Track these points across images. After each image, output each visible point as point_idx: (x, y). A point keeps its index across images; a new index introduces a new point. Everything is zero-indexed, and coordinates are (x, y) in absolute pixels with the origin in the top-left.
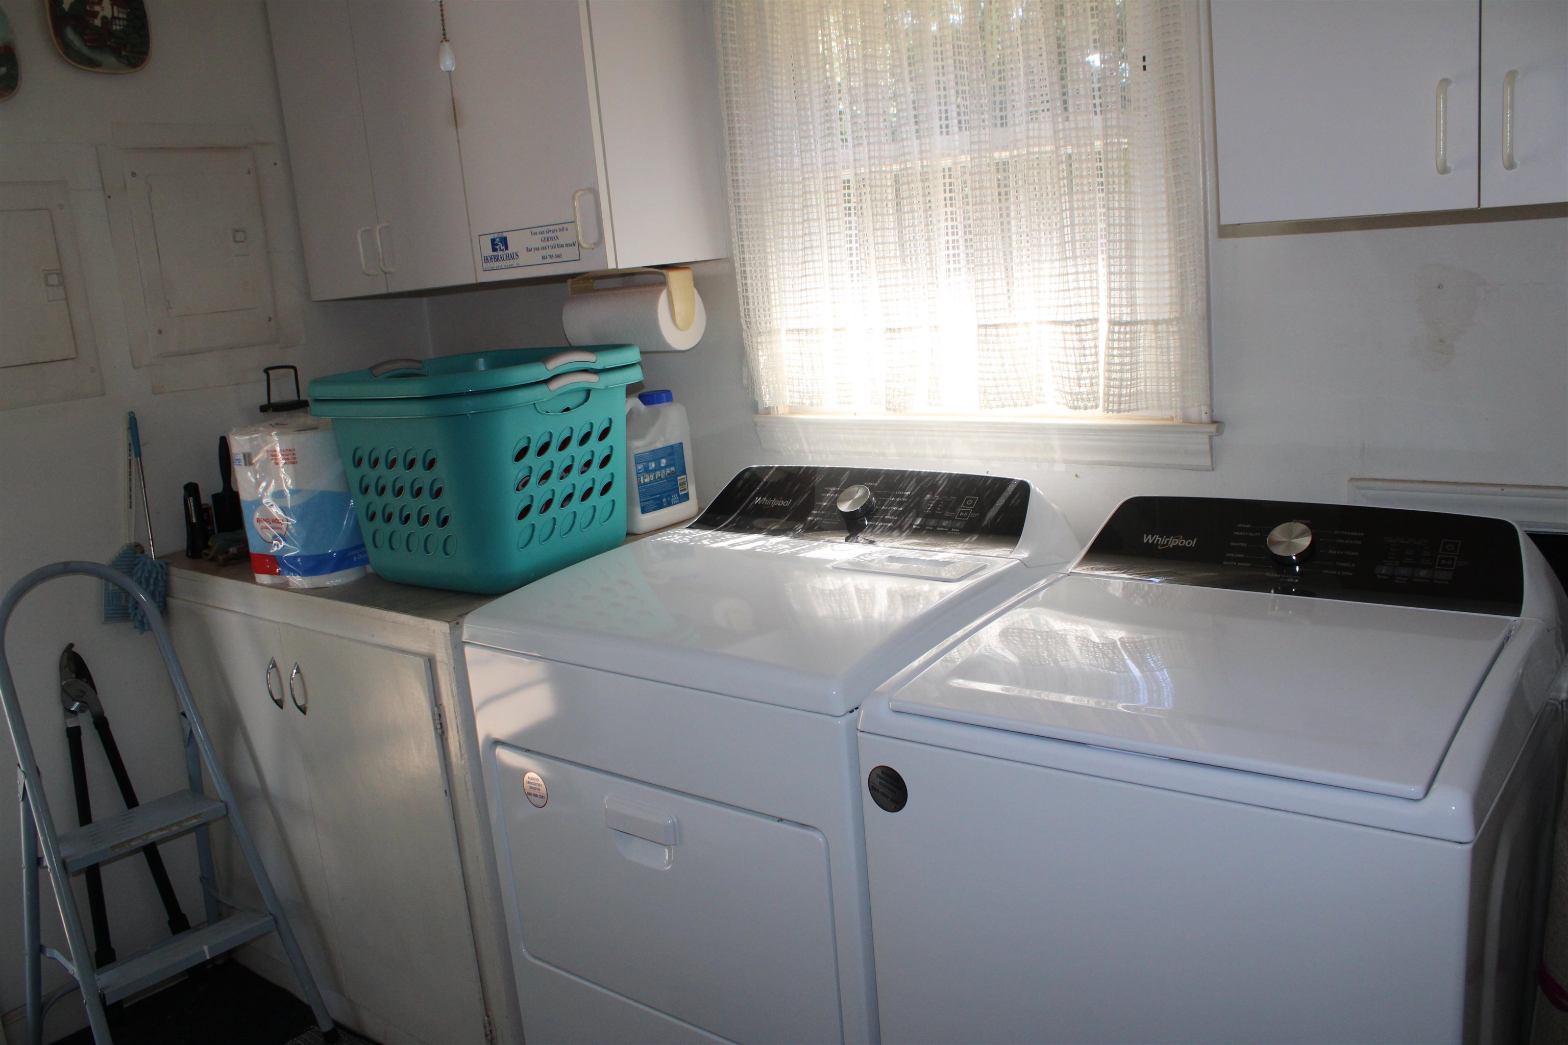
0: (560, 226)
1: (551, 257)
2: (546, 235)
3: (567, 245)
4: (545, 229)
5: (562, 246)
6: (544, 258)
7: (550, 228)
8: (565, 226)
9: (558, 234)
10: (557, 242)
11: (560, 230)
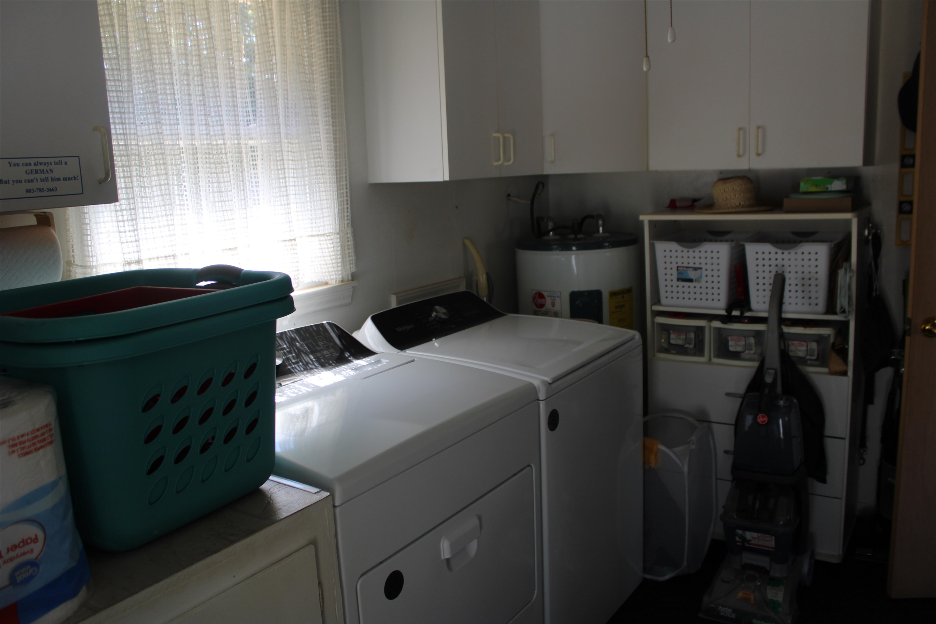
0: (57, 160)
1: (41, 190)
2: (33, 168)
3: (65, 179)
4: (33, 161)
5: (59, 179)
6: (28, 191)
7: (40, 160)
8: (64, 160)
9: (53, 167)
10: (49, 175)
11: (56, 163)
